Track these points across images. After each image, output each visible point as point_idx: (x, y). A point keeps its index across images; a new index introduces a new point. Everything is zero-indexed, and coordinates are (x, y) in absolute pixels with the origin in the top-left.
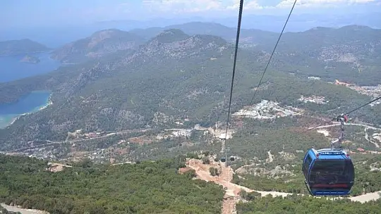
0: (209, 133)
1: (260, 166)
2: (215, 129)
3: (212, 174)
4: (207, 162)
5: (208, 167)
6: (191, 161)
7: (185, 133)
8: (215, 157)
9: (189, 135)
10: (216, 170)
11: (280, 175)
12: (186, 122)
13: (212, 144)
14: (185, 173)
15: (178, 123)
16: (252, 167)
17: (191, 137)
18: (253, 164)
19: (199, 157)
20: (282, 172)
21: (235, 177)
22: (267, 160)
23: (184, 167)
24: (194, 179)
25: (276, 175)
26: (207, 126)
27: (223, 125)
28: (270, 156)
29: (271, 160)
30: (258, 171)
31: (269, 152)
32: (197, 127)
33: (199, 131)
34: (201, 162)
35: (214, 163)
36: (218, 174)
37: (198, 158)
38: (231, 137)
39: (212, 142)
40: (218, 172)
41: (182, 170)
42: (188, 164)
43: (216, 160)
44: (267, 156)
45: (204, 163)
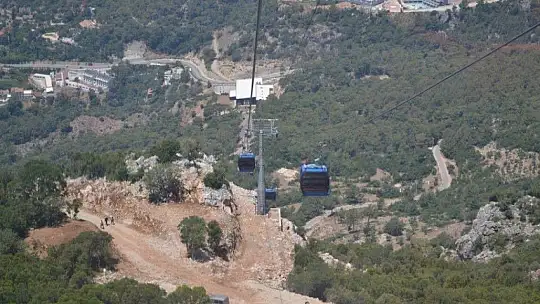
0: (185, 77)
1: (400, 210)
2: (209, 58)
3: (196, 253)
4: (171, 192)
5: (172, 215)
6: (90, 189)
7: (83, 78)
8: (207, 165)
9: (102, 86)
10: (215, 231)
11: (499, 243)
12: (86, 33)
13: (197, 122)
14: (55, 254)
15: (54, 37)
16: (369, 213)
17: (109, 98)
18: (371, 201)
19: (133, 167)
20: (508, 231)
21: (304, 258)
22: (428, 181)
23: (56, 219)
24: (104, 278)
25: (478, 247)
26: (177, 47)
27: (243, 44)
28: (442, 163)
29: (446, 181)
30: (394, 230)
31: (436, 150)
32: (134, 55)
33: (142, 68)
34: (136, 191)
35: (205, 194)
36: (222, 253)
37: (124, 176)
38: (280, 92)
39: (200, 114)
40: (226, 241)
41: (44, 238)
42: (77, 205)
43: (214, 182)
44: (426, 167)
45: (154, 199)
